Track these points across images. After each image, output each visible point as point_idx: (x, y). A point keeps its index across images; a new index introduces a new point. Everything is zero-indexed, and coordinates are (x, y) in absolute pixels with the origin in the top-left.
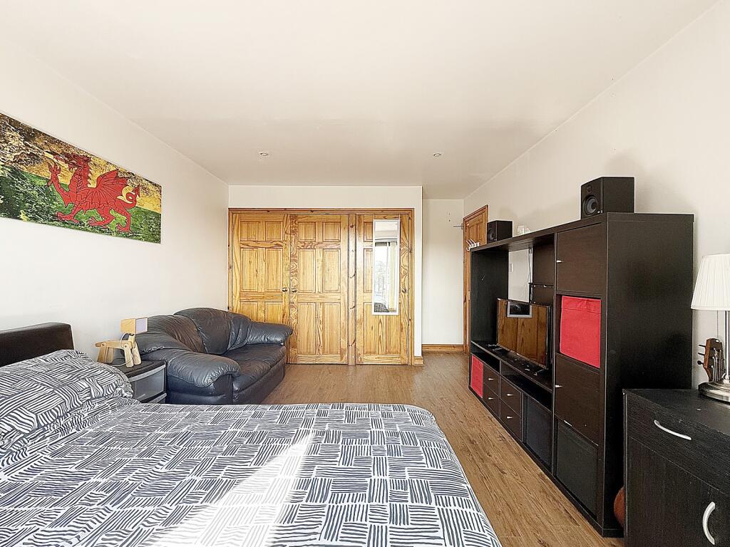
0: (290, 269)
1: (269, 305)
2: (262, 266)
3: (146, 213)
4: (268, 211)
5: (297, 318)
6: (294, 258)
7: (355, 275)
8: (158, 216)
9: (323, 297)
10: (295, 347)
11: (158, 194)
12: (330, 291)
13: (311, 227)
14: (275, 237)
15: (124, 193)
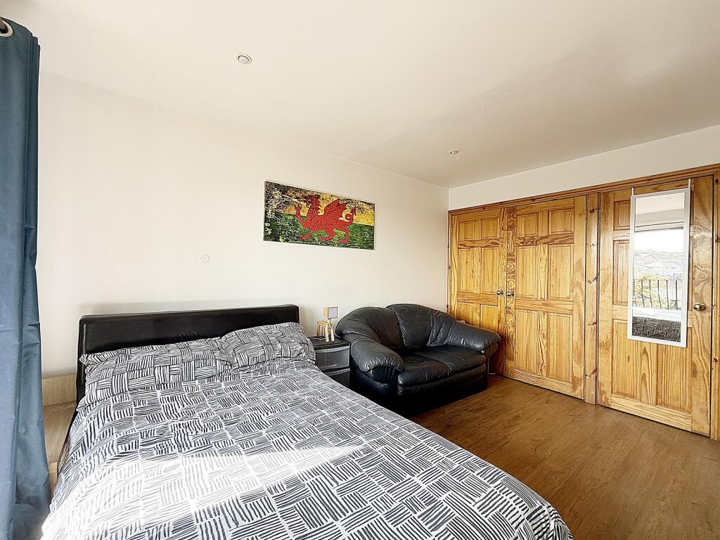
0: (507, 270)
1: (485, 308)
2: (477, 266)
3: (361, 227)
4: (484, 207)
5: (514, 326)
6: (511, 257)
7: (597, 278)
8: (372, 228)
9: (548, 305)
10: (512, 359)
11: (372, 211)
12: (558, 299)
13: (532, 219)
14: (491, 235)
15: (344, 215)
